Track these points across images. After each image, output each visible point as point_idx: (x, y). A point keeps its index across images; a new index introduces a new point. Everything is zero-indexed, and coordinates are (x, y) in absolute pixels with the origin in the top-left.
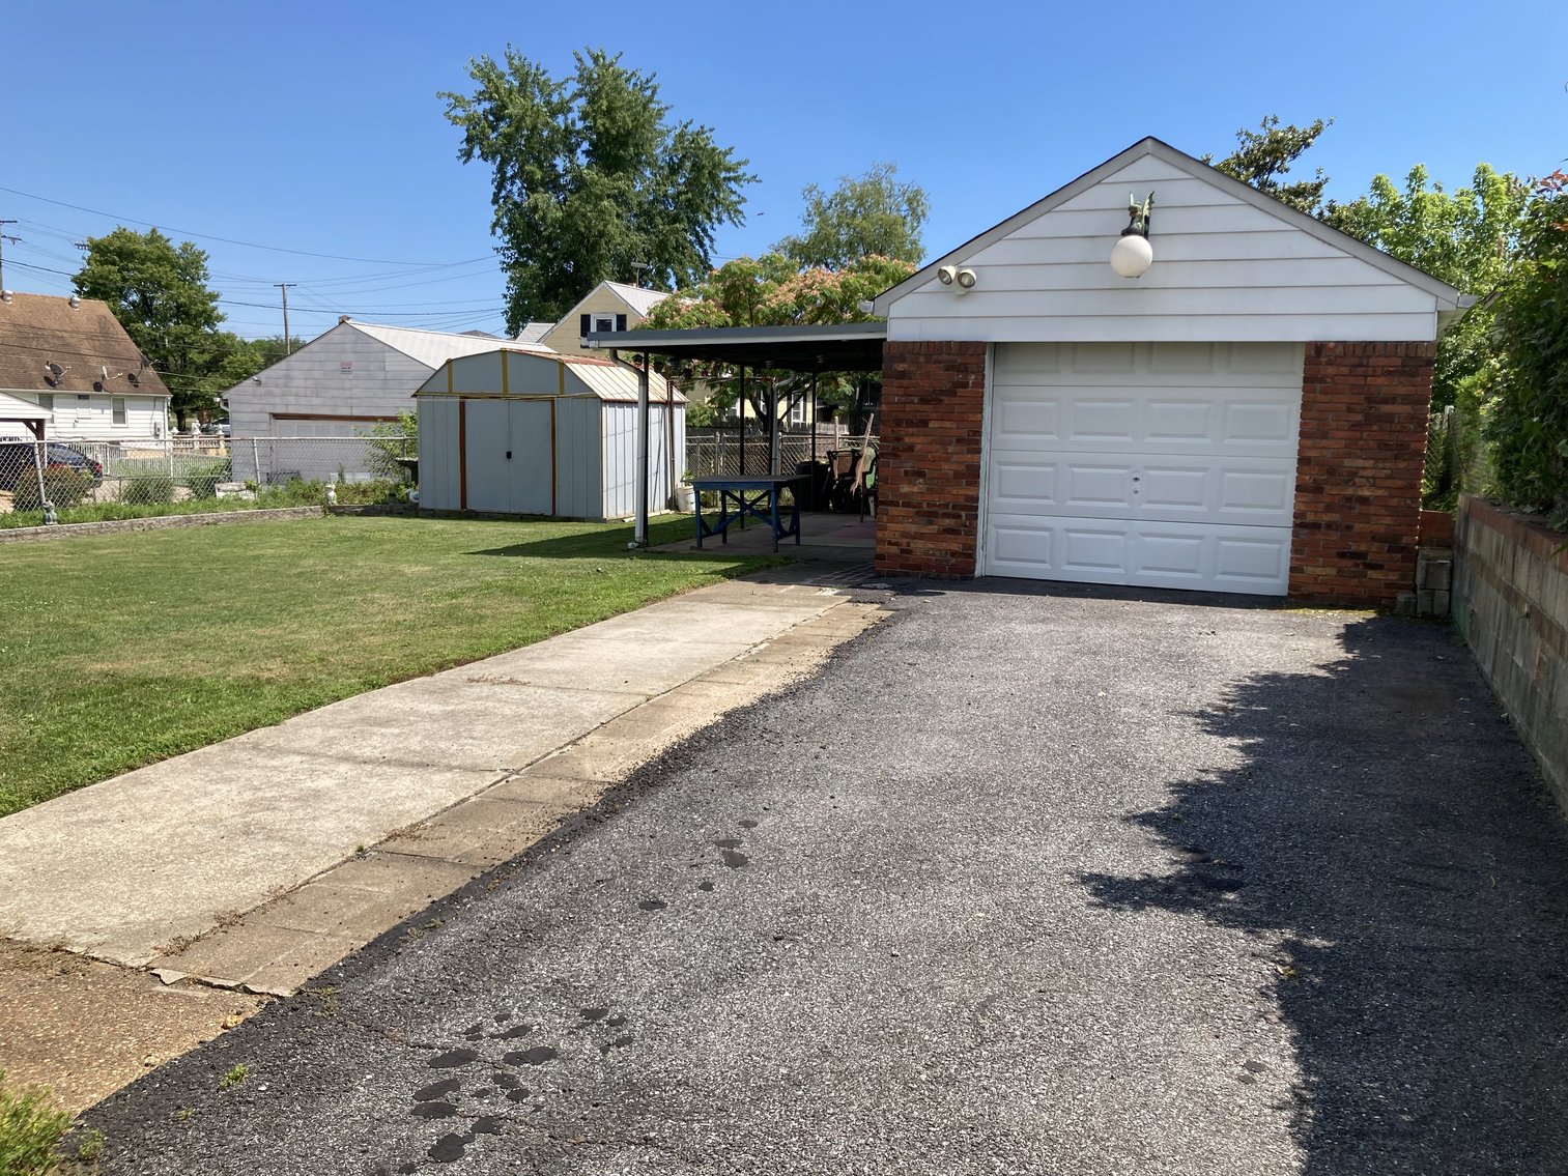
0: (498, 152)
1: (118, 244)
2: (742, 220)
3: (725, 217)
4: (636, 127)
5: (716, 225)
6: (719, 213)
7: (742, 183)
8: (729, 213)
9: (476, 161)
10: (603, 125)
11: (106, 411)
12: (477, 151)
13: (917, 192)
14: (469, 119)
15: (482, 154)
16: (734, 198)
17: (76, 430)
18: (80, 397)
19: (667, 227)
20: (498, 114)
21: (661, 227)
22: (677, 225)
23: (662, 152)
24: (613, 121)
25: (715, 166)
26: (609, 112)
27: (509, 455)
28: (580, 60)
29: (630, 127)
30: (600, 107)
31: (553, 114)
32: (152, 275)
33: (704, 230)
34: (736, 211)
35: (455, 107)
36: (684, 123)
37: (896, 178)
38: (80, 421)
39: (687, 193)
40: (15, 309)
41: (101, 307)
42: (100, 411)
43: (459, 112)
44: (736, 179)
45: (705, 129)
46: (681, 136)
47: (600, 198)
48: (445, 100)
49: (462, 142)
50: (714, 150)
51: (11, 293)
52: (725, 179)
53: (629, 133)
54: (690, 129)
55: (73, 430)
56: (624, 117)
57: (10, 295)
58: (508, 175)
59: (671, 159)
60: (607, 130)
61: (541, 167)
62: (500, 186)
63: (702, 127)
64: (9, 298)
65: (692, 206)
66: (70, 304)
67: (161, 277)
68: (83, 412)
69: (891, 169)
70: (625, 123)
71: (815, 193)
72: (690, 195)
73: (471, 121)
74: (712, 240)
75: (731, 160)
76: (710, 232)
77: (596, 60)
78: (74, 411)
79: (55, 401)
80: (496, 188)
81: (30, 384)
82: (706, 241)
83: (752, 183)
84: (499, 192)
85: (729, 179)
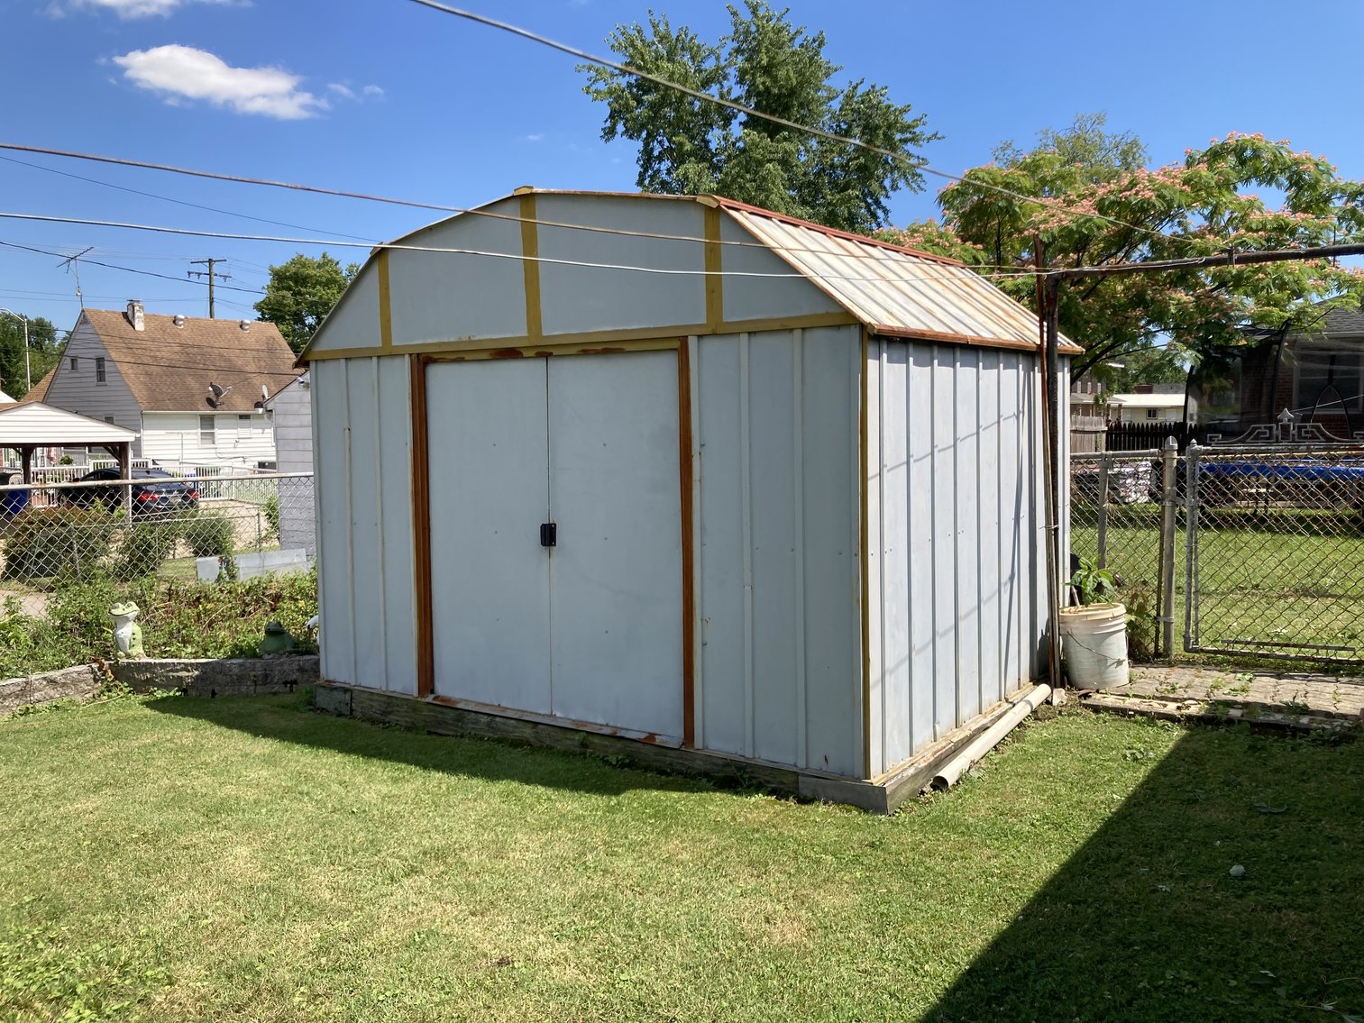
0: (643, 126)
1: (293, 270)
2: (922, 185)
3: (901, 183)
4: (801, 84)
5: (891, 193)
6: (893, 181)
7: (921, 142)
8: (906, 179)
9: (620, 141)
10: (763, 83)
11: (267, 431)
12: (620, 128)
13: (1134, 144)
14: (610, 92)
15: (627, 131)
16: (913, 161)
17: (237, 450)
18: (242, 417)
19: (838, 196)
20: (645, 86)
21: (829, 197)
22: (850, 191)
23: (830, 119)
24: (775, 80)
25: (890, 127)
26: (767, 70)
27: (548, 535)
28: (734, 14)
29: (795, 83)
30: (759, 62)
31: (706, 84)
32: (321, 297)
33: (877, 202)
34: (914, 175)
35: (596, 81)
36: (854, 84)
37: (1105, 130)
38: (241, 441)
39: (858, 158)
40: (185, 333)
41: (272, 329)
42: (261, 431)
43: (601, 86)
44: (913, 140)
45: (877, 89)
46: (849, 98)
47: (760, 164)
48: (585, 74)
49: (606, 121)
50: (888, 107)
51: (183, 317)
52: (900, 140)
53: (792, 92)
54: (860, 91)
55: (234, 450)
56: (787, 74)
57: (182, 320)
58: (656, 153)
59: (838, 126)
60: (767, 90)
61: (692, 138)
62: (646, 165)
63: (873, 87)
64: (181, 322)
65: (865, 173)
66: (241, 326)
67: (329, 299)
68: (243, 432)
69: (1100, 120)
70: (788, 78)
71: (1009, 152)
72: (862, 160)
73: (614, 94)
74: (886, 211)
75: (907, 118)
76: (883, 201)
77: (754, 10)
78: (234, 431)
79: (216, 422)
80: (642, 166)
81: (192, 406)
82: (880, 213)
83: (934, 141)
84: (646, 170)
85: (905, 141)
